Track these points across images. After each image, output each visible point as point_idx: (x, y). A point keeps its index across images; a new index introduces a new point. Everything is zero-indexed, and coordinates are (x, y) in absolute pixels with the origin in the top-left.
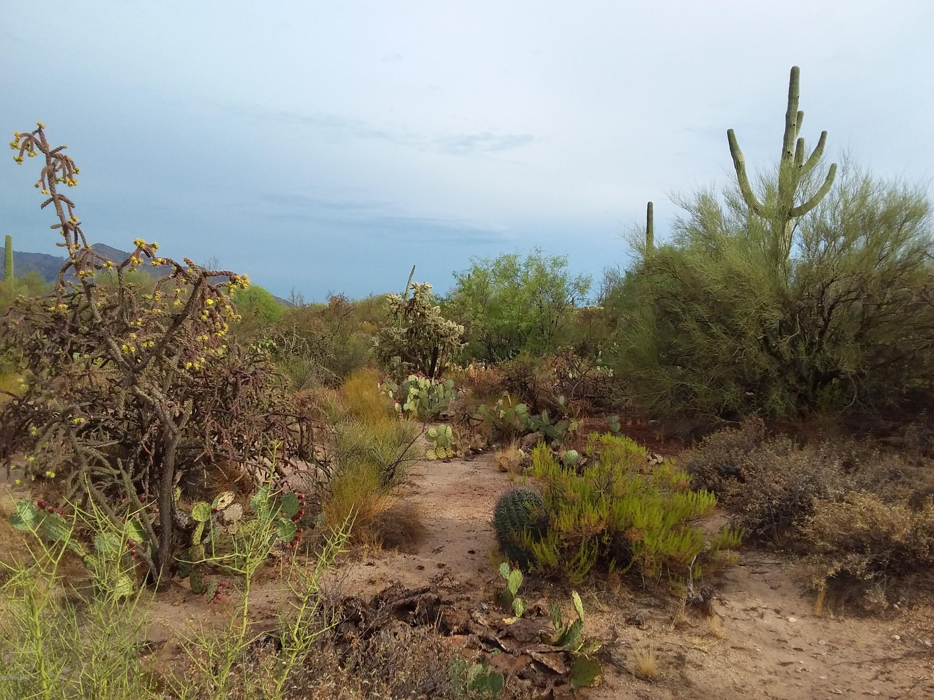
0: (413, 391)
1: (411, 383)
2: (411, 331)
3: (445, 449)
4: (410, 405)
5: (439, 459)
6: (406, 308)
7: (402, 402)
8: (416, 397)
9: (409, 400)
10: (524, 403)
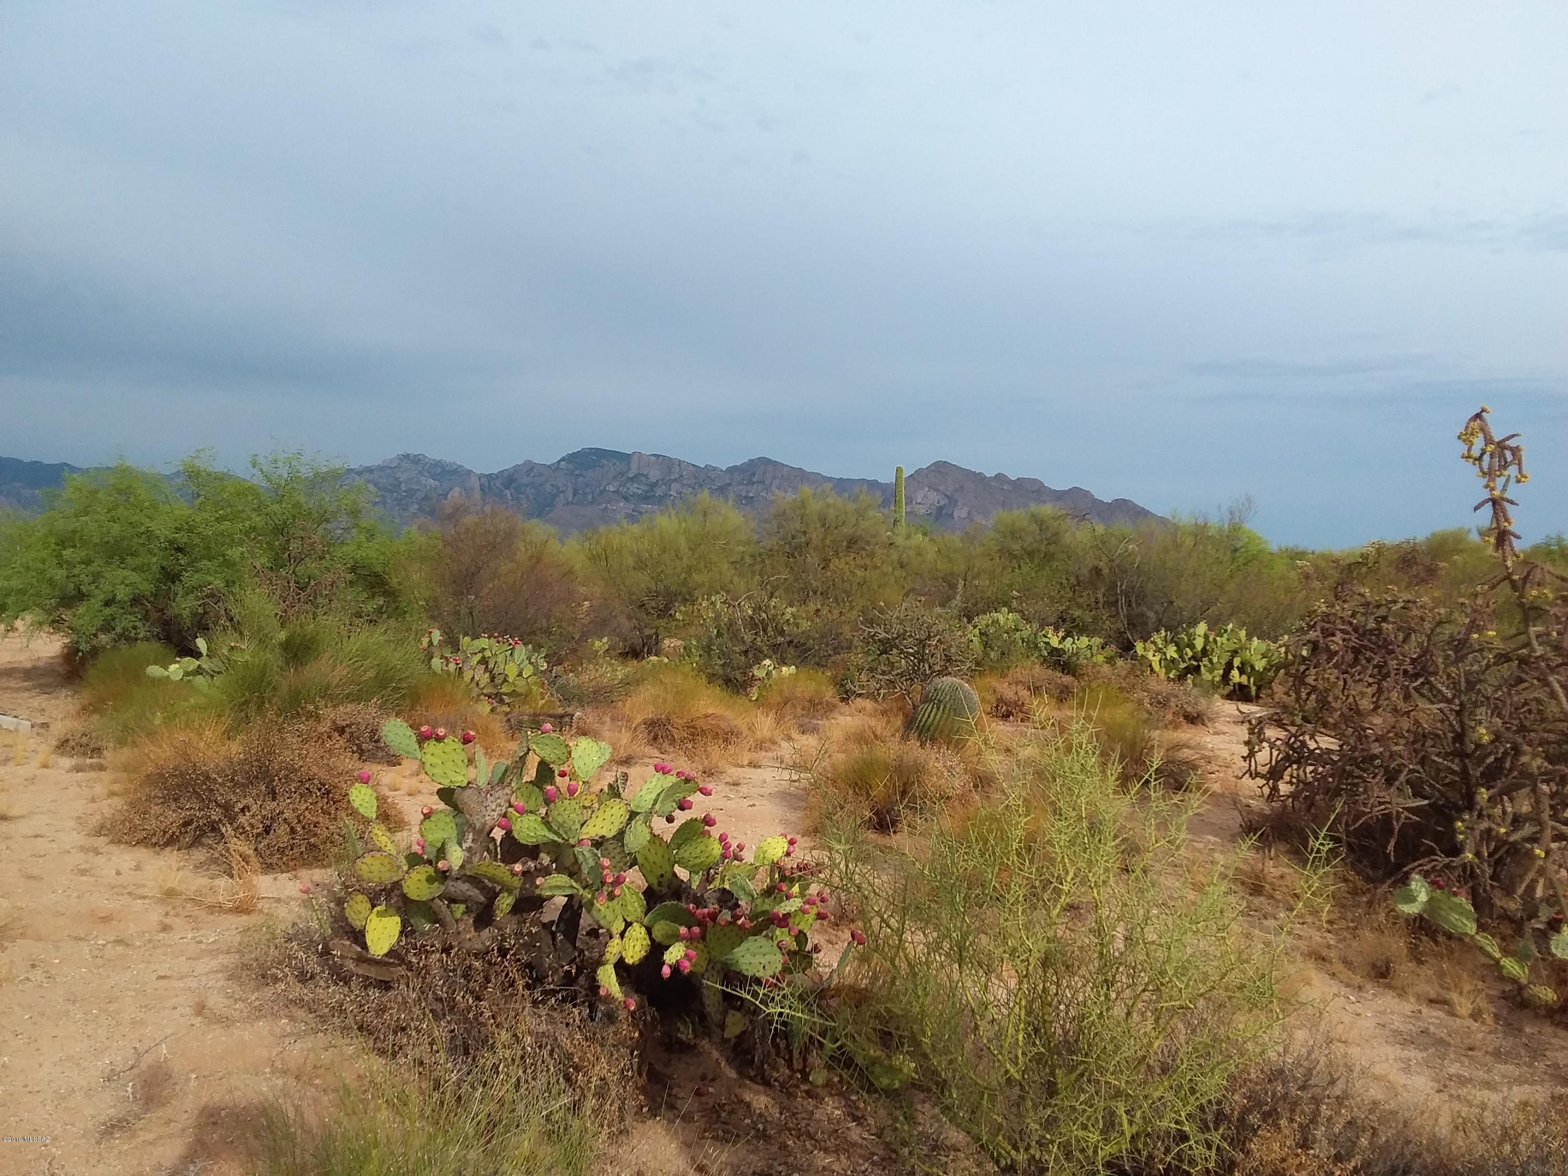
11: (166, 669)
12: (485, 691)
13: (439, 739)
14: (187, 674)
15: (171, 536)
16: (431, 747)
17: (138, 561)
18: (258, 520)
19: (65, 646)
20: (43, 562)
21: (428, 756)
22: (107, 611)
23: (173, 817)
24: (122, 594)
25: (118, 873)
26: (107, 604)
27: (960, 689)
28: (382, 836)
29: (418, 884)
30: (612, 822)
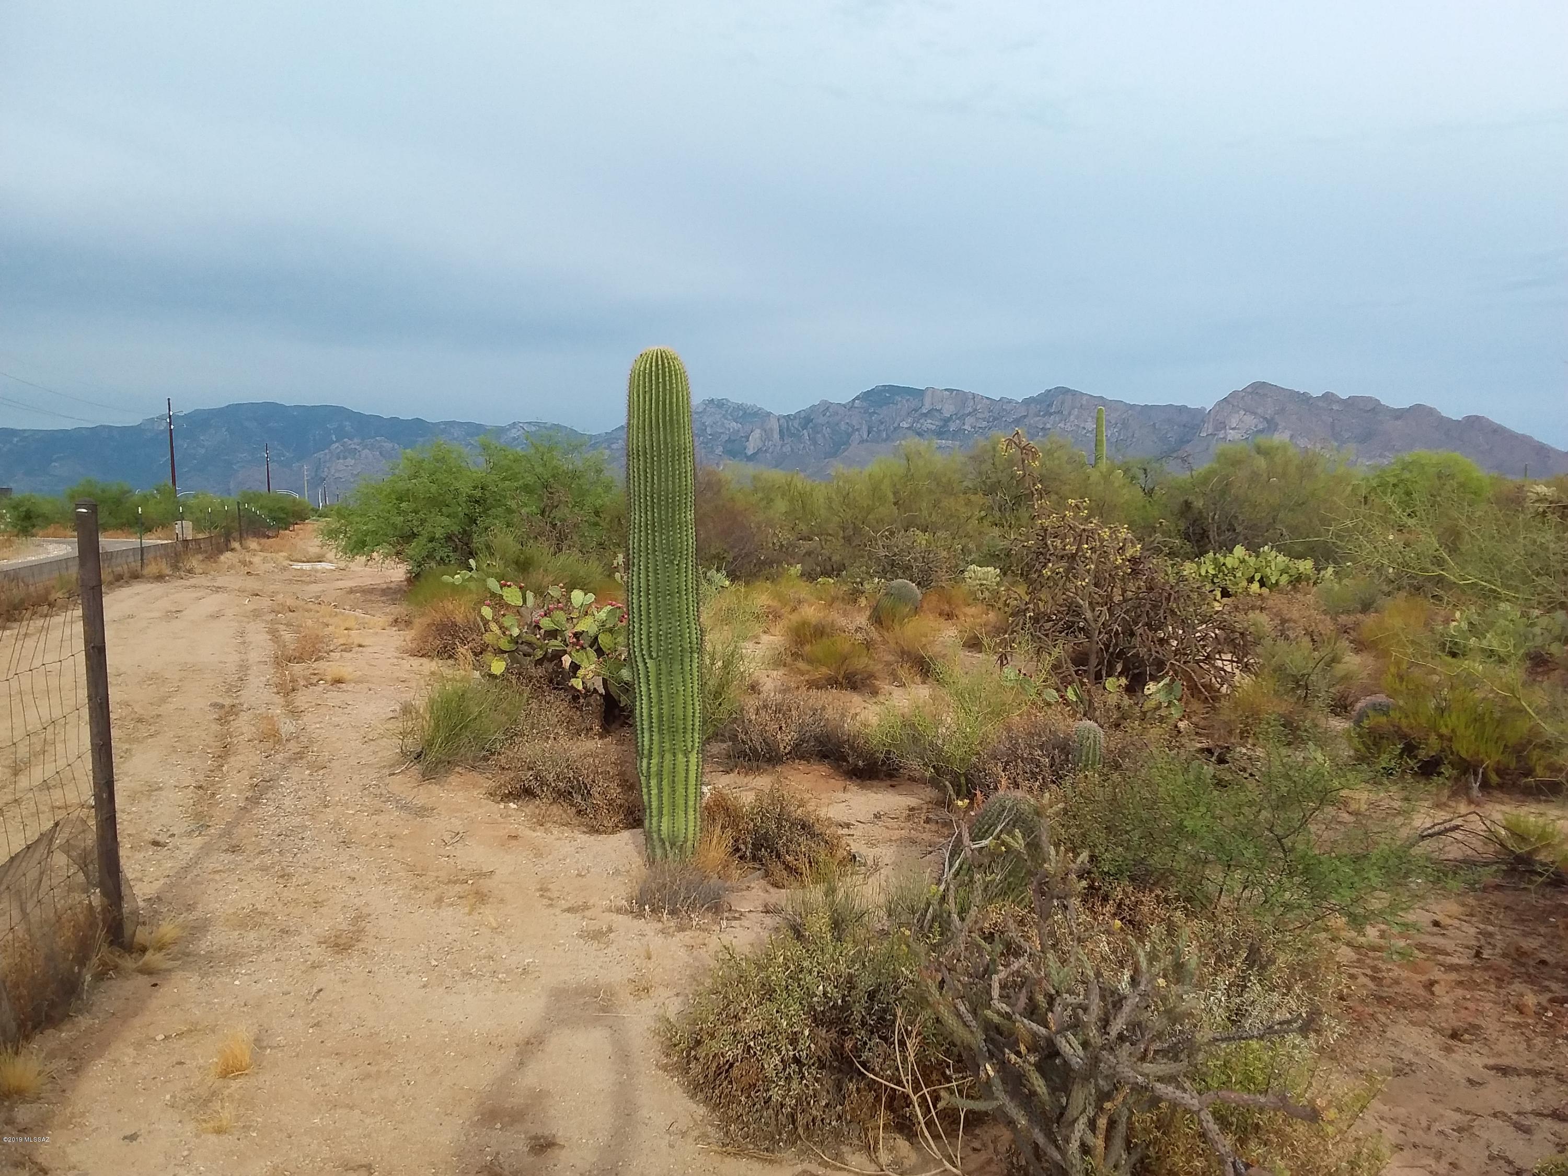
7: (1482, 636)
9: (1489, 634)
11: (452, 577)
13: (510, 587)
14: (464, 580)
15: (470, 493)
16: (505, 589)
17: (451, 510)
18: (529, 479)
19: (409, 572)
20: (389, 512)
21: (505, 593)
22: (430, 545)
23: (438, 644)
24: (439, 533)
25: (413, 667)
26: (431, 541)
27: (906, 585)
28: (494, 627)
29: (504, 644)
30: (587, 625)
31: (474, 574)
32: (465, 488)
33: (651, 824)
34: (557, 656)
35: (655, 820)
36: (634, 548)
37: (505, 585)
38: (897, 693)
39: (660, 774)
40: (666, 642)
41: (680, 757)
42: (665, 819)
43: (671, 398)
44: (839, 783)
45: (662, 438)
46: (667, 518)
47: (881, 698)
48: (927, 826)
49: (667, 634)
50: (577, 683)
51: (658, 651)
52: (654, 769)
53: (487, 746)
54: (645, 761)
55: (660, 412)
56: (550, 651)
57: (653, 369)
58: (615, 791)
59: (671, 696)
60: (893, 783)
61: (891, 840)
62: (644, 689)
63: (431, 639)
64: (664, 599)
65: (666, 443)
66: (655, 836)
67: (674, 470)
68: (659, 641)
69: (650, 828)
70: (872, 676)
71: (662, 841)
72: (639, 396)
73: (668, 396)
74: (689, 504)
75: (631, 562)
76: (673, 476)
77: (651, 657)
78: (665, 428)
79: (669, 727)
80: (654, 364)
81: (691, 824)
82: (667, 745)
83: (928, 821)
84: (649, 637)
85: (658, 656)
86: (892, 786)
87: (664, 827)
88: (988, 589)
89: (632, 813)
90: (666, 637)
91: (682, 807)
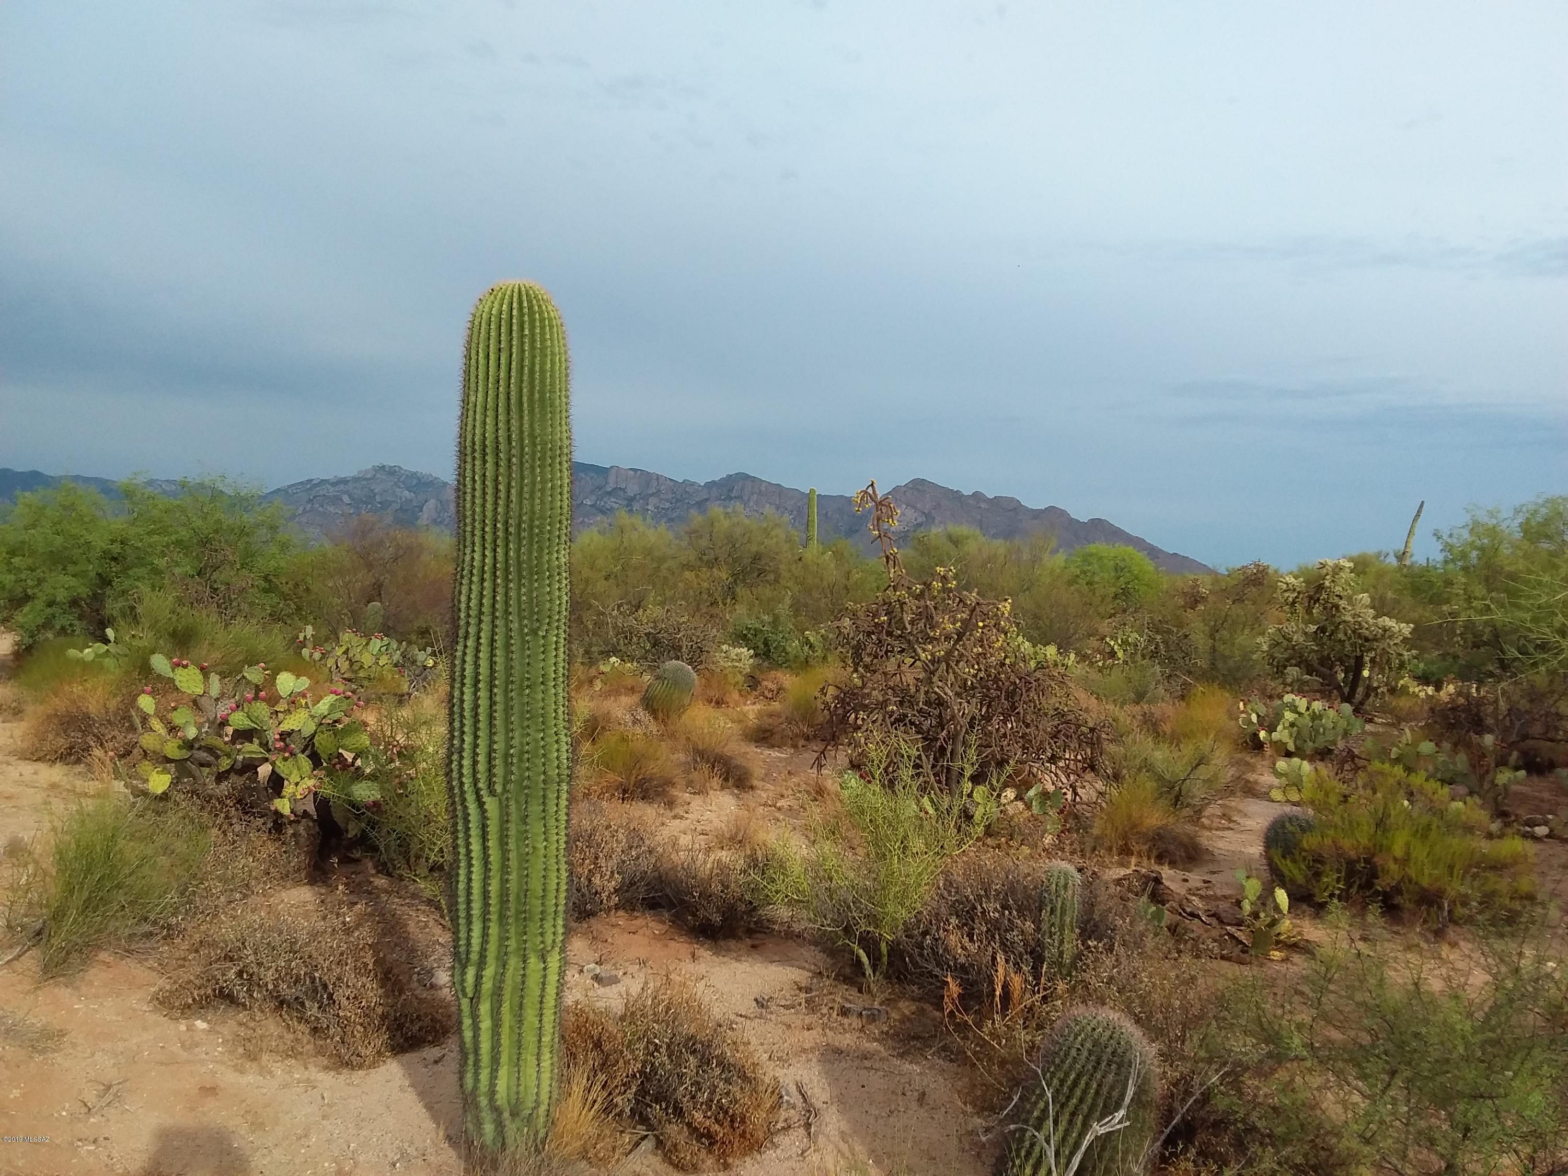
0: (1289, 716)
1: (1286, 705)
2: (1322, 630)
3: (1299, 790)
4: (1281, 734)
5: (1288, 801)
6: (1311, 597)
7: (1271, 729)
8: (1292, 725)
9: (1280, 728)
10: (1430, 740)
11: (82, 652)
12: (345, 676)
13: (185, 667)
14: (97, 656)
15: (105, 547)
16: (179, 671)
17: (77, 568)
18: (184, 534)
19: (18, 643)
21: (178, 676)
22: (49, 611)
23: (62, 743)
24: (62, 596)
25: (21, 775)
26: (50, 604)
27: (681, 669)
28: (156, 724)
29: (172, 749)
30: (299, 721)
31: (111, 647)
32: (100, 542)
33: (477, 1080)
34: (250, 767)
35: (484, 1075)
36: (468, 608)
37: (178, 665)
38: (697, 802)
39: (497, 993)
40: (519, 768)
41: (533, 960)
42: (503, 1072)
43: (543, 364)
44: (681, 946)
45: (526, 426)
46: (530, 559)
47: (680, 811)
48: (846, 1021)
49: (522, 753)
50: (283, 806)
51: (506, 782)
52: (487, 985)
53: (152, 917)
54: (471, 973)
55: (525, 384)
56: (240, 758)
57: (515, 312)
58: (373, 993)
59: (524, 859)
60: (756, 942)
61: (804, 1051)
62: (476, 847)
63: (51, 737)
64: (521, 695)
65: (533, 437)
66: (484, 1101)
67: (544, 481)
68: (507, 764)
69: (475, 1088)
70: (670, 783)
71: (496, 1110)
72: (487, 356)
73: (538, 360)
74: (564, 538)
75: (461, 633)
76: (543, 490)
77: (492, 793)
78: (532, 411)
79: (518, 912)
80: (515, 305)
81: (546, 1076)
82: (512, 944)
83: (844, 1012)
84: (490, 759)
85: (505, 790)
86: (753, 946)
87: (502, 1085)
88: (741, 673)
89: (400, 1027)
90: (521, 760)
91: (533, 1048)
